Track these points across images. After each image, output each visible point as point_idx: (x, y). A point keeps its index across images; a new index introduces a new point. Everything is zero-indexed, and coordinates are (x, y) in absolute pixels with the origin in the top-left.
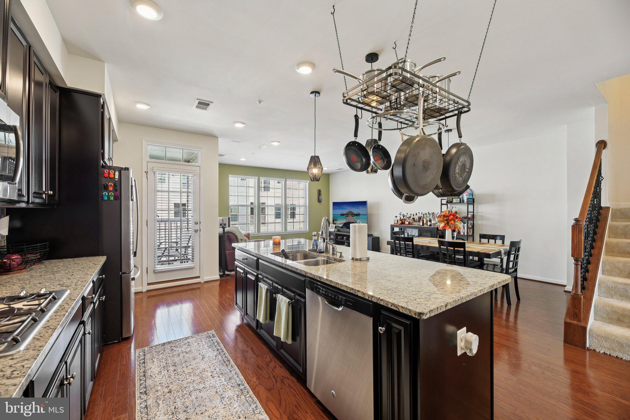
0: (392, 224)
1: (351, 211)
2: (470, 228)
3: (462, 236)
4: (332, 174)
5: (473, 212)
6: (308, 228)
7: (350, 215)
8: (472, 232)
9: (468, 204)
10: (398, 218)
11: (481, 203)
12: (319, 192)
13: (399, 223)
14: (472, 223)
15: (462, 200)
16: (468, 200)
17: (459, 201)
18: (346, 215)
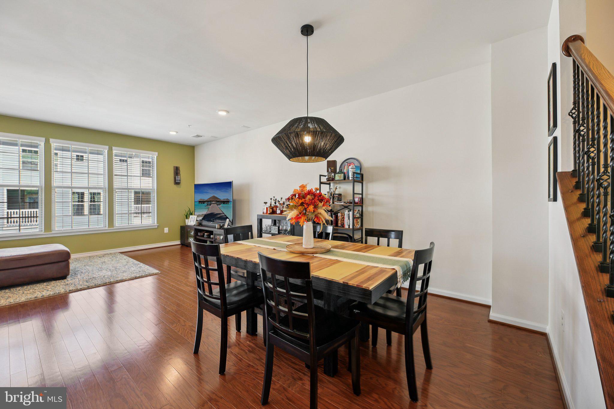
0: (259, 214)
1: (216, 196)
2: (358, 218)
3: (346, 229)
4: (198, 145)
5: (362, 194)
6: (156, 221)
7: (214, 202)
8: (360, 224)
9: (354, 181)
10: (268, 205)
11: (372, 181)
12: (177, 171)
13: (269, 212)
14: (361, 210)
15: (347, 177)
16: (354, 175)
17: (342, 178)
18: (208, 202)
